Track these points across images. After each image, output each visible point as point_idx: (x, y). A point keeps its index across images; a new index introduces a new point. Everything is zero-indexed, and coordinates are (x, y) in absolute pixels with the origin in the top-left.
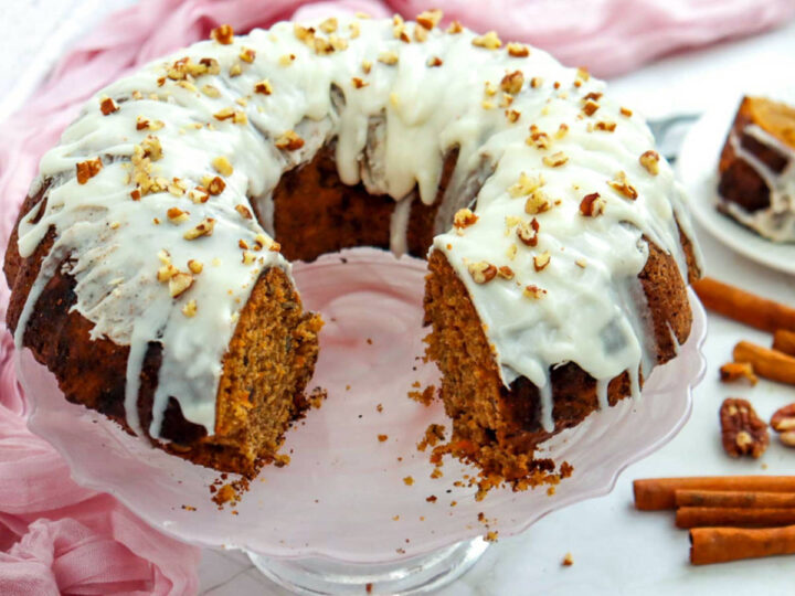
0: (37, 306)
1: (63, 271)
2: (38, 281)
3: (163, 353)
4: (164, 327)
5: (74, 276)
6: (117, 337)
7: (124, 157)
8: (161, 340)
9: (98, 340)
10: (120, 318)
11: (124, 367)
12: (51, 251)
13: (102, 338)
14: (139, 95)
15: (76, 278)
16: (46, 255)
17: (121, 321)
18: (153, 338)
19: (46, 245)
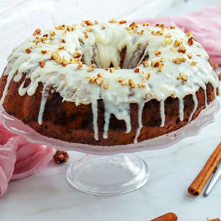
0: (46, 106)
1: (52, 92)
2: (43, 99)
3: (104, 101)
4: (100, 94)
5: (57, 92)
6: (85, 102)
7: (47, 60)
8: (101, 98)
9: (79, 105)
10: (83, 97)
11: (91, 110)
12: (44, 88)
13: (80, 104)
14: (33, 47)
15: (59, 92)
16: (42, 90)
17: (84, 97)
18: (98, 98)
19: (40, 88)
